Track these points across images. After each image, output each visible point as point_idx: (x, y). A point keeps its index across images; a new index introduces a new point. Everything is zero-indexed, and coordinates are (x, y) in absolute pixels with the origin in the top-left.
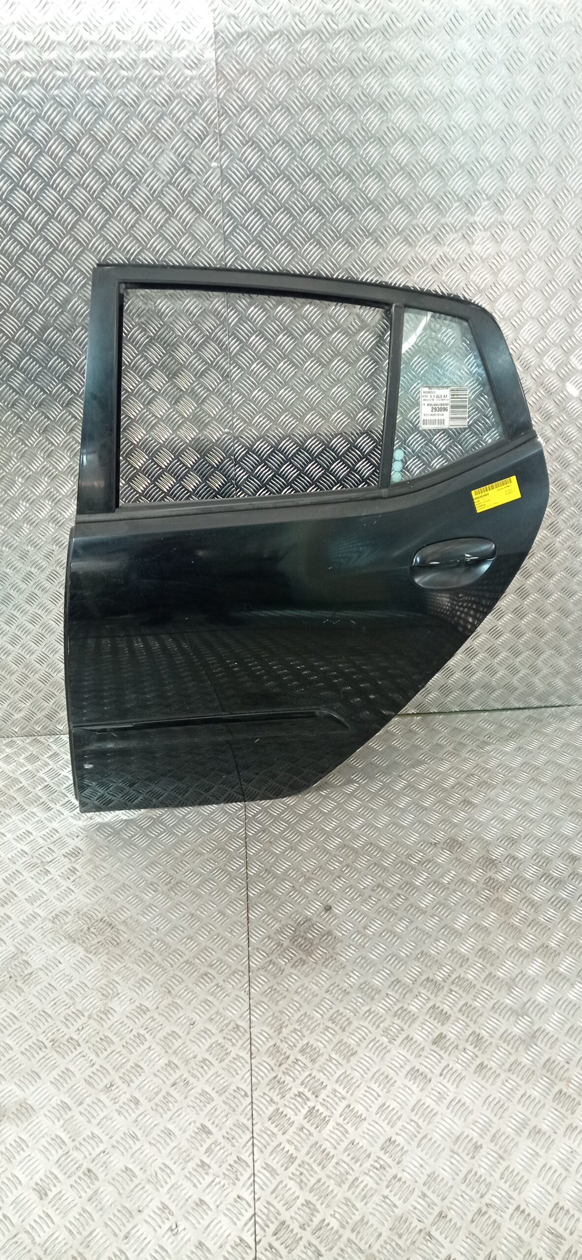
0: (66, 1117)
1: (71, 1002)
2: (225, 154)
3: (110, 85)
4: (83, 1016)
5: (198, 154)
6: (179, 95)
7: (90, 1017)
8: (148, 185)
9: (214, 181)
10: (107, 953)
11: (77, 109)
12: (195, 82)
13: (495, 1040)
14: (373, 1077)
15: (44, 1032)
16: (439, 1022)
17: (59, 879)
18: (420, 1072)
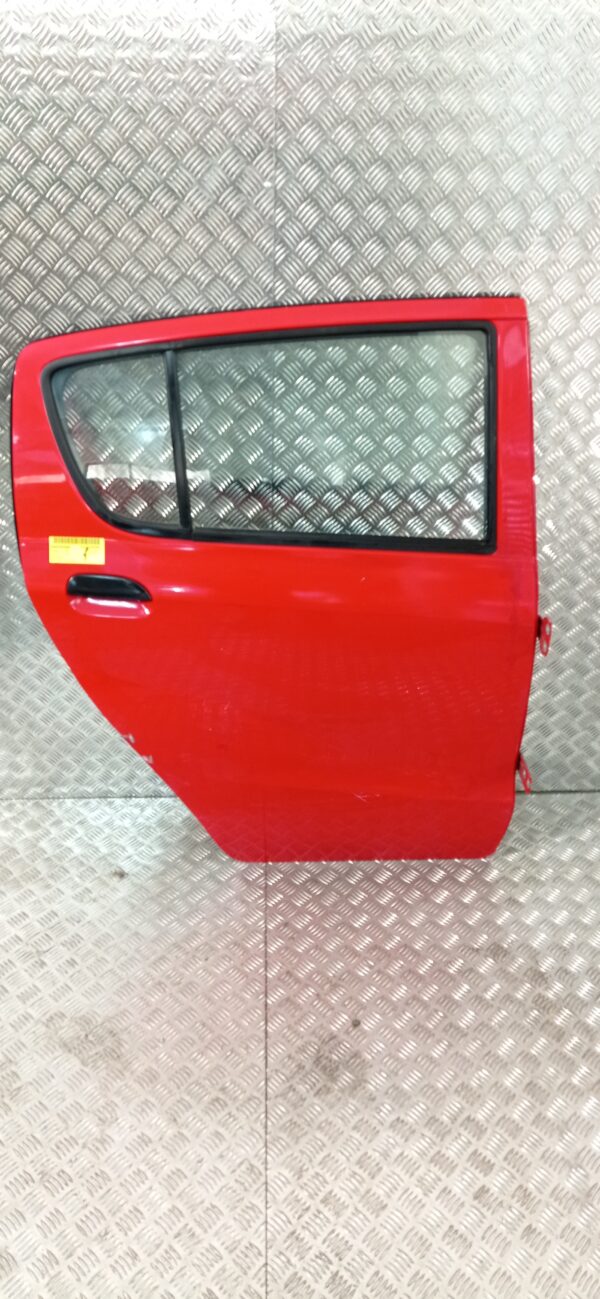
0: (52, 1273)
1: (64, 1126)
2: (281, 173)
3: (153, 89)
4: (77, 1144)
5: (250, 172)
6: (232, 104)
7: (84, 1146)
8: (191, 205)
9: (266, 204)
10: (105, 1068)
11: (114, 115)
12: (251, 89)
13: (545, 1197)
14: (405, 1237)
15: (32, 1162)
16: (480, 1172)
17: (56, 973)
18: (459, 1233)
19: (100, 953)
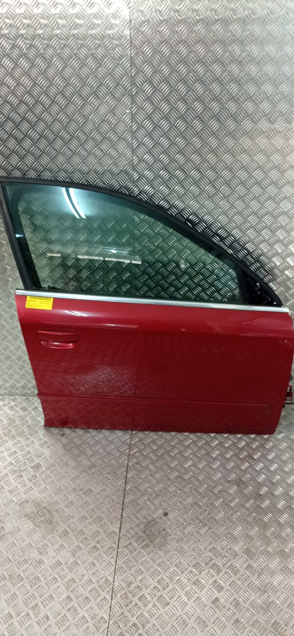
0: (10, 623)
1: (22, 554)
2: (134, 106)
5: (120, 106)
6: (110, 74)
7: (31, 564)
8: (92, 121)
9: (128, 120)
10: (45, 528)
11: (55, 80)
12: (119, 67)
13: (247, 605)
14: (176, 619)
15: (6, 570)
16: (217, 591)
17: (27, 481)
18: (202, 620)
19: (48, 472)
